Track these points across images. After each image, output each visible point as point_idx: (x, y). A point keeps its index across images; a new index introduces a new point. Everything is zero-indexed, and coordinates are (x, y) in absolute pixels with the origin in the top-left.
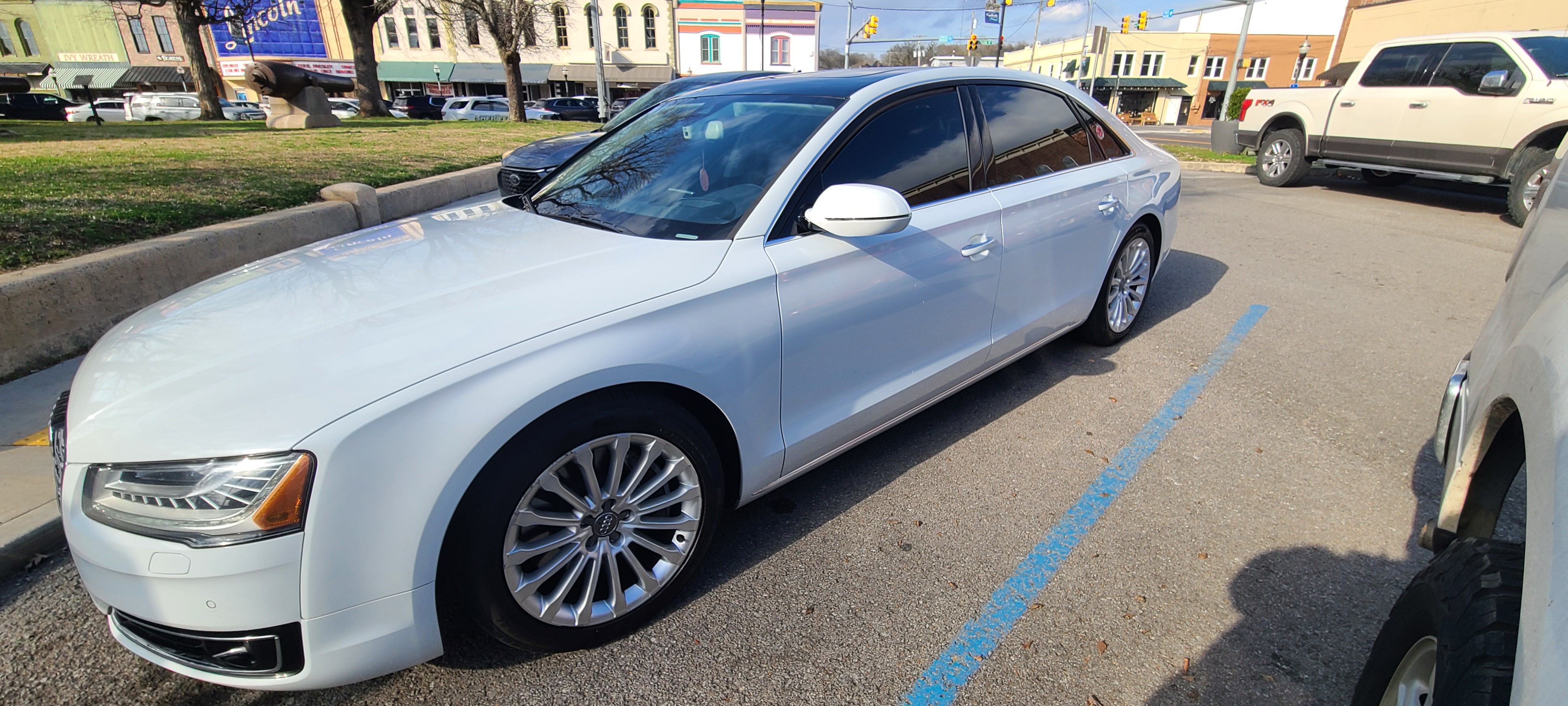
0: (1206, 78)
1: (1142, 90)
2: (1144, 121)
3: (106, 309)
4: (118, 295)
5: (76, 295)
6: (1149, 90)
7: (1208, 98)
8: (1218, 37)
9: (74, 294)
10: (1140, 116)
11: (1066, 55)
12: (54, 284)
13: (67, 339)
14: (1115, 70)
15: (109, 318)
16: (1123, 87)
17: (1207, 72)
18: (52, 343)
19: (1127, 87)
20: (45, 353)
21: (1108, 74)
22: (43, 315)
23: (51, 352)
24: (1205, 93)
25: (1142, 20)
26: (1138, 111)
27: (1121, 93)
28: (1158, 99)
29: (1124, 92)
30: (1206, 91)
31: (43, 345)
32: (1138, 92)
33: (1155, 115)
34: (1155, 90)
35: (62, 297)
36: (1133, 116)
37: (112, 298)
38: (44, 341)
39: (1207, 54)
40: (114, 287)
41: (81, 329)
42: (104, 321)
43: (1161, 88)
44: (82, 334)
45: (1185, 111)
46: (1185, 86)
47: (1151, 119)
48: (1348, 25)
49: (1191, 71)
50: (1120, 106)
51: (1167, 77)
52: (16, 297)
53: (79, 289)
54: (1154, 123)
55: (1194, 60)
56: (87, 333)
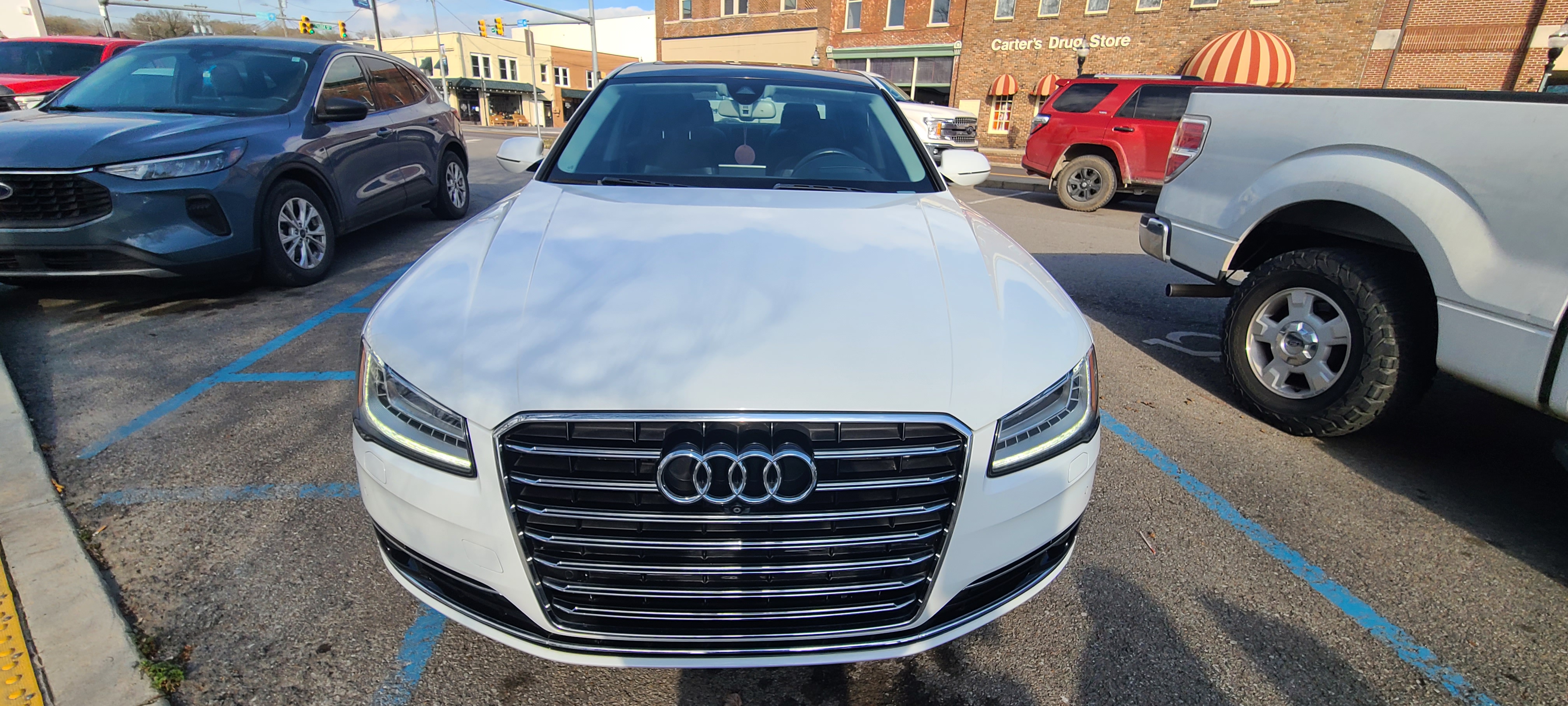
0: (557, 85)
1: (506, 93)
2: (517, 123)
6: (513, 93)
7: (564, 104)
8: (557, 50)
10: (511, 118)
11: (418, 51)
14: (476, 72)
16: (489, 89)
17: (557, 81)
19: (492, 89)
21: (470, 76)
24: (561, 100)
25: (499, 26)
26: (509, 113)
27: (489, 95)
28: (523, 102)
29: (492, 95)
30: (561, 97)
32: (503, 95)
33: (524, 117)
34: (518, 93)
36: (506, 118)
39: (552, 63)
43: (523, 92)
45: (549, 115)
46: (544, 92)
47: (523, 120)
48: (661, 51)
49: (544, 79)
50: (491, 108)
51: (525, 82)
54: (526, 125)
55: (543, 68)
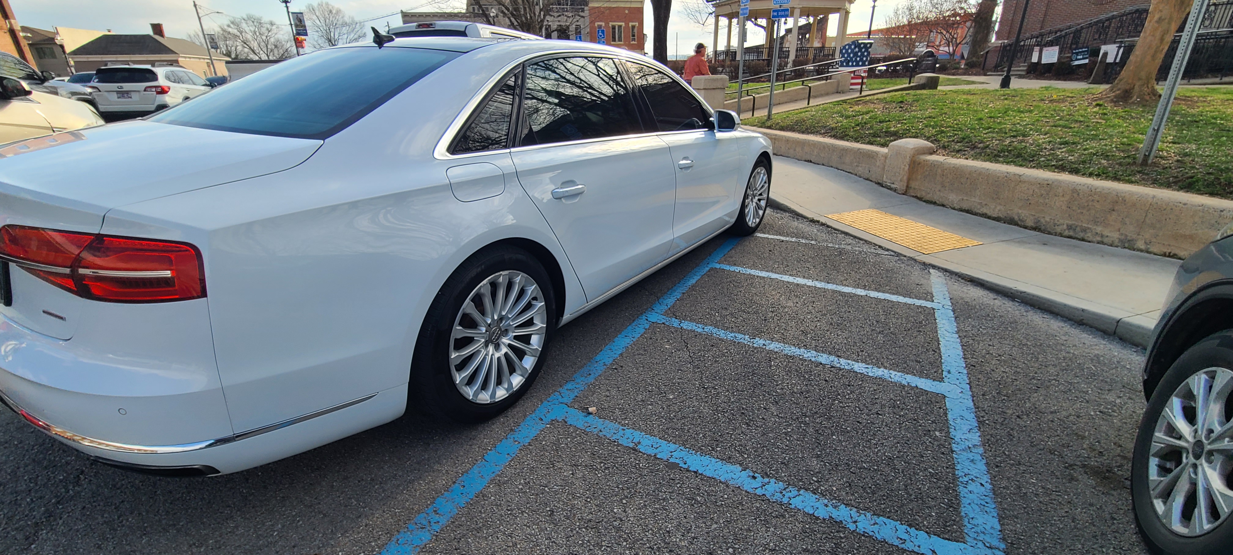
3: (1069, 215)
4: (1084, 211)
5: (1057, 198)
9: (1056, 196)
12: (1048, 185)
13: (1032, 218)
15: (1067, 222)
18: (1023, 215)
20: (1016, 218)
22: (1030, 198)
23: (1020, 220)
31: (1018, 213)
35: (1047, 194)
37: (1079, 211)
38: (1020, 211)
40: (1086, 204)
41: (1044, 217)
42: (1061, 221)
44: (1042, 220)
52: (1025, 182)
53: (1061, 194)
56: (1046, 222)
